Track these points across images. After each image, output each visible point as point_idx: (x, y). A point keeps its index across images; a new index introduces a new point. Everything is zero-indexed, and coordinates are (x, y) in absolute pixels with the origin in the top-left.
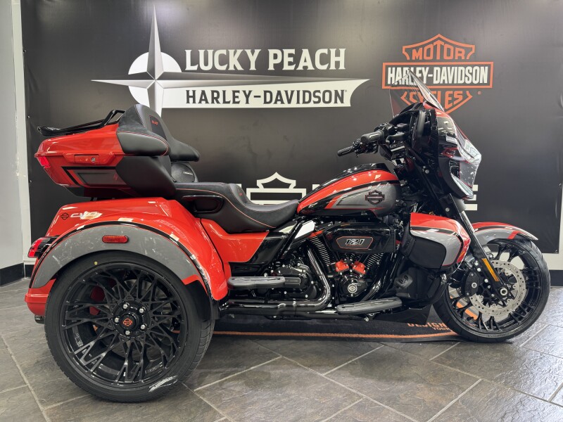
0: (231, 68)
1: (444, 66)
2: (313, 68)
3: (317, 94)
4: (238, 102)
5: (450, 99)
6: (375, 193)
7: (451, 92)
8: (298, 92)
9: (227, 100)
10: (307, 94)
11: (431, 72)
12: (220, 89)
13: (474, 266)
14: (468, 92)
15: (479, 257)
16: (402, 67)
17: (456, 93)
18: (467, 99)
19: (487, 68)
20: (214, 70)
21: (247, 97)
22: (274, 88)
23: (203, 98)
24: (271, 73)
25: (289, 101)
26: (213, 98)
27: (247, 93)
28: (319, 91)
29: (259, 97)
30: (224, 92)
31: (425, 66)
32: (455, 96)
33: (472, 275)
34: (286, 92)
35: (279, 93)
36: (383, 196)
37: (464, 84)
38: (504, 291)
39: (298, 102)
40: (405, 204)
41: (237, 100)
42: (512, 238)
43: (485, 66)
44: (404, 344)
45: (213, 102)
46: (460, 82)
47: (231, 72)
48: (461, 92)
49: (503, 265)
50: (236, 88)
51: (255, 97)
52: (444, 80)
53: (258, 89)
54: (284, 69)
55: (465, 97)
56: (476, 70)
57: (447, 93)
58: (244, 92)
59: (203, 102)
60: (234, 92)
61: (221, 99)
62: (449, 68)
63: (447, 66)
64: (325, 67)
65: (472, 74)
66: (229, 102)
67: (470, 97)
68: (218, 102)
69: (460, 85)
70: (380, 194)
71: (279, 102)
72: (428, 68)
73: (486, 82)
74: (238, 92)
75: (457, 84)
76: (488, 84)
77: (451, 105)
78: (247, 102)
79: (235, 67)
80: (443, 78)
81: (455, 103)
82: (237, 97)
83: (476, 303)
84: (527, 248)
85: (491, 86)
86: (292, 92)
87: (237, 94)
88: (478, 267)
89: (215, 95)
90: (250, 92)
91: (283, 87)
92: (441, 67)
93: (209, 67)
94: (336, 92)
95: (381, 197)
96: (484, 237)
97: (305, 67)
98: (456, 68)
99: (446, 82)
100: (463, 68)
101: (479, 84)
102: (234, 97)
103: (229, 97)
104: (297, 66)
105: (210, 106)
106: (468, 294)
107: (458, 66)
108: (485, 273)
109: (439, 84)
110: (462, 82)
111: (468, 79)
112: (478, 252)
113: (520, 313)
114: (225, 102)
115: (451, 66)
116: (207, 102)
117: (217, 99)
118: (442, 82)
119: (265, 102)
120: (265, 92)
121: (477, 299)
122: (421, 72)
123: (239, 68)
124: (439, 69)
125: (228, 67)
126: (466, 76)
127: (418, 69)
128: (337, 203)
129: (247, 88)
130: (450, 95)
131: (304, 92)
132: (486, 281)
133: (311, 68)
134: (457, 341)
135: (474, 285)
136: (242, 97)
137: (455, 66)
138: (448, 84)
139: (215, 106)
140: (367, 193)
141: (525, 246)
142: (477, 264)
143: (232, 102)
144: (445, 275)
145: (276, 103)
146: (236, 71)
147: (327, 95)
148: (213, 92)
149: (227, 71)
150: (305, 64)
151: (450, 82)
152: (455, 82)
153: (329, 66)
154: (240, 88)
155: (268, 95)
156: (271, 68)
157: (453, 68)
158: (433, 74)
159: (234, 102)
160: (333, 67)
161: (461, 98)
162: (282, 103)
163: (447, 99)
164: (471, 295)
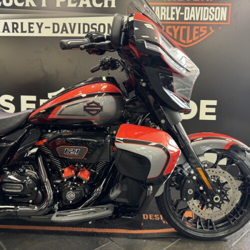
0: (27, 5)
1: (193, 6)
2: (90, 6)
3: (94, 26)
4: (33, 32)
5: (197, 32)
6: (93, 105)
7: (198, 27)
8: (79, 24)
9: (24, 30)
10: (86, 27)
11: (182, 11)
12: (19, 21)
13: (190, 174)
14: (211, 27)
15: (194, 166)
16: (160, 6)
17: (202, 28)
18: (210, 33)
19: (226, 8)
20: (14, 6)
21: (40, 27)
22: (61, 21)
23: (6, 28)
24: (58, 9)
25: (72, 32)
26: (13, 28)
27: (40, 24)
28: (95, 24)
29: (49, 28)
30: (22, 24)
31: (178, 6)
32: (201, 30)
33: (189, 182)
34: (70, 24)
35: (64, 25)
36: (102, 107)
37: (208, 21)
38: (217, 198)
39: (79, 32)
40: (130, 115)
41: (32, 30)
42: (227, 148)
43: (224, 7)
44: (131, 239)
45: (13, 32)
46: (205, 19)
47: (27, 8)
48: (206, 27)
49: (218, 173)
50: (31, 21)
51: (46, 27)
52: (192, 18)
53: (48, 22)
54: (68, 6)
55: (209, 31)
56: (218, 10)
57: (195, 28)
58: (38, 24)
59: (6, 32)
60: (30, 24)
61: (19, 29)
62: (196, 8)
63: (195, 6)
64: (100, 5)
65: (214, 13)
66: (25, 32)
67: (212, 31)
68: (17, 32)
69: (205, 21)
70: (98, 105)
71: (64, 32)
72: (180, 8)
73: (225, 19)
74: (33, 23)
75: (203, 21)
76: (227, 21)
77: (198, 37)
78: (40, 32)
79: (30, 4)
80: (191, 16)
81: (201, 36)
82: (32, 28)
83: (193, 207)
84: (241, 158)
85: (229, 23)
86: (75, 24)
87: (31, 25)
88: (194, 175)
89: (15, 26)
90: (42, 24)
91: (67, 21)
92: (190, 7)
93: (10, 4)
94: (109, 25)
95: (100, 108)
96: (201, 147)
97: (85, 5)
98: (202, 8)
99: (194, 19)
100: (207, 8)
101: (219, 21)
102: (30, 28)
103: (26, 28)
104: (78, 4)
105: (11, 34)
106: (185, 199)
107: (204, 6)
108: (200, 181)
109: (189, 21)
110: (207, 19)
111: (211, 17)
112: (193, 161)
113: (234, 215)
114: (22, 32)
115: (198, 6)
116: (9, 32)
117: (16, 29)
118: (190, 19)
119: (54, 32)
120: (54, 24)
121: (194, 204)
122: (174, 11)
123: (33, 5)
124: (188, 8)
125: (25, 4)
126: (209, 14)
127: (173, 8)
128: (58, 113)
129: (40, 21)
130: (197, 30)
131: (84, 24)
132: (201, 188)
133: (89, 5)
134: (177, 238)
135: (190, 192)
136: (35, 28)
137: (201, 6)
138: (196, 21)
139: (15, 34)
140: (85, 104)
141: (239, 156)
142: (192, 172)
143: (28, 31)
144: (151, 187)
145: (62, 32)
146: (31, 7)
147: (102, 27)
148: (13, 23)
149: (24, 7)
150: (85, 3)
151: (197, 19)
152: (201, 19)
153: (103, 5)
154: (34, 21)
155: (56, 26)
156: (58, 5)
157: (200, 8)
158: (184, 12)
159: (30, 32)
160: (106, 5)
161: (205, 31)
162: (67, 32)
163: (195, 32)
164: (187, 200)
